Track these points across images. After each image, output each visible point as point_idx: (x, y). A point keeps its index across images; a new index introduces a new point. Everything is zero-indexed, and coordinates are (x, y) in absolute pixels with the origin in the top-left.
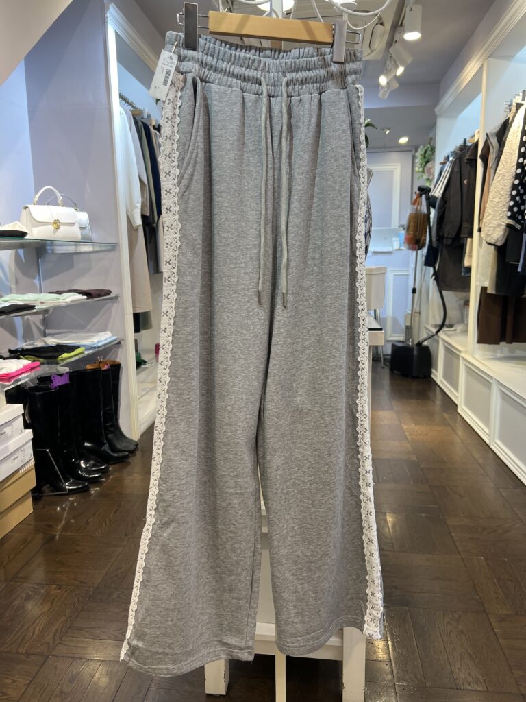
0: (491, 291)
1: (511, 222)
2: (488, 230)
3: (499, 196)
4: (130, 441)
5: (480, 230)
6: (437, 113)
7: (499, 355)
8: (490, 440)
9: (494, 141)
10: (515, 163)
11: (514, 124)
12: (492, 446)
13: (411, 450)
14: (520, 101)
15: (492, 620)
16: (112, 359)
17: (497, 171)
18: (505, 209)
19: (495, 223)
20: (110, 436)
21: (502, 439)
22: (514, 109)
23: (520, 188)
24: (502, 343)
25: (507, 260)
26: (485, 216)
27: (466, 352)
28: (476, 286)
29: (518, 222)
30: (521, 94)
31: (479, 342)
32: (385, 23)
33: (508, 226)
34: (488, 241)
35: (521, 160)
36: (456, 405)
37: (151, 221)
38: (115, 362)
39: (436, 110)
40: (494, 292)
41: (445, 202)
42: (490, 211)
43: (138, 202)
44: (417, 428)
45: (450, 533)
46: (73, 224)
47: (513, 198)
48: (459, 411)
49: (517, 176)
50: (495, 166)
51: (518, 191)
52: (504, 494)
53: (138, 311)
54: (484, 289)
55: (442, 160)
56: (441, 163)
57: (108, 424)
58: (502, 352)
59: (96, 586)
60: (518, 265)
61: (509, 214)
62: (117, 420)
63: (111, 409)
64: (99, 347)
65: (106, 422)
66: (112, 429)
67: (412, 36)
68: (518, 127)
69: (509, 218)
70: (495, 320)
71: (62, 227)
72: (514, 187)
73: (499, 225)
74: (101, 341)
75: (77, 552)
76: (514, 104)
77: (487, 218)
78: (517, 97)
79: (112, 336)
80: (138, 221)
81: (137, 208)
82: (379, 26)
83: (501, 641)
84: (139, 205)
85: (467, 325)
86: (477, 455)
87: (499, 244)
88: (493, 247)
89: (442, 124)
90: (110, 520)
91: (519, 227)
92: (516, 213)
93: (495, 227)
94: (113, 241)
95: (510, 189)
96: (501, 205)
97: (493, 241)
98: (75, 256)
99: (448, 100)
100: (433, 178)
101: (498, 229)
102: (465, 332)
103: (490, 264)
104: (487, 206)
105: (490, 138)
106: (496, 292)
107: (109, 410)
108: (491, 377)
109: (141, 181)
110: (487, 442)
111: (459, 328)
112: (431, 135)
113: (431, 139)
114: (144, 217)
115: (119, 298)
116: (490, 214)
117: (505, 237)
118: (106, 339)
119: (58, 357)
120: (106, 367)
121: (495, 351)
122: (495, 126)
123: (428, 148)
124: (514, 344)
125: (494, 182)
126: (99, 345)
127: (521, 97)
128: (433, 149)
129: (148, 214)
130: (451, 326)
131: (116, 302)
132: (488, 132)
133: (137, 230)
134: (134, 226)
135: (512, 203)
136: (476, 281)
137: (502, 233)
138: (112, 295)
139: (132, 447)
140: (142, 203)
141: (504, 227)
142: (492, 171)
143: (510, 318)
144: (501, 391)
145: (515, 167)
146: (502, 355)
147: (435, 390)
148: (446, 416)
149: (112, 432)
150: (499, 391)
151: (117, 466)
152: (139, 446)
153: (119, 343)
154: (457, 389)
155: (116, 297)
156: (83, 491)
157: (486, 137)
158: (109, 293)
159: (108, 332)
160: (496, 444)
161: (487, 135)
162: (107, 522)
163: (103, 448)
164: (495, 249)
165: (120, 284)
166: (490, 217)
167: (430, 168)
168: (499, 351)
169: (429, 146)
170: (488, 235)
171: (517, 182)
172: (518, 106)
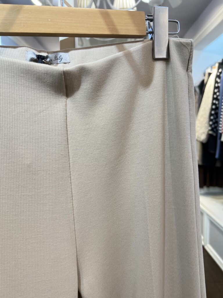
0: (199, 162)
1: (211, 132)
10: (211, 103)
14: (210, 72)
18: (207, 126)
19: (202, 131)
22: (207, 75)
23: (214, 115)
29: (214, 132)
33: (210, 134)
47: (211, 120)
49: (212, 109)
51: (214, 117)
60: (215, 154)
61: (210, 128)
68: (212, 85)
69: (210, 130)
72: (211, 115)
73: (204, 133)
76: (207, 73)
78: (208, 70)
87: (204, 142)
91: (214, 135)
92: (213, 128)
95: (209, 116)
97: (201, 141)
101: (203, 135)
106: (203, 163)
108: (203, 211)
117: (207, 139)
125: (200, 110)
135: (211, 123)
137: (205, 137)
141: (206, 134)
145: (211, 105)
150: (208, 219)
164: (201, 144)
171: (213, 112)
172: (210, 74)
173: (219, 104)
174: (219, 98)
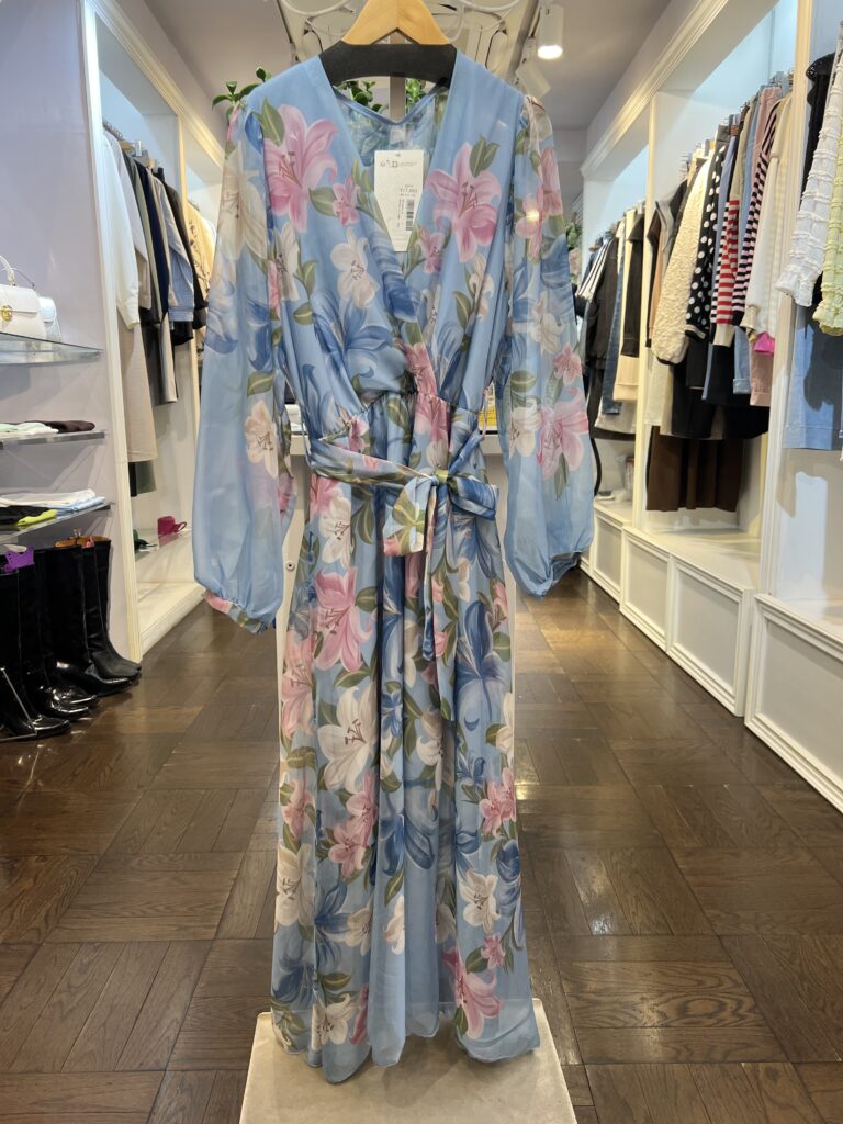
0: (665, 431)
1: (691, 328)
2: (661, 342)
3: (675, 292)
4: (129, 663)
5: (649, 344)
6: (584, 174)
7: (676, 527)
8: (666, 644)
9: (667, 214)
10: (696, 245)
11: (694, 188)
12: (669, 653)
13: (557, 661)
14: (702, 156)
15: (676, 856)
16: (96, 534)
17: (672, 256)
18: (684, 310)
19: (670, 330)
20: (95, 654)
21: (683, 641)
22: (693, 167)
23: (702, 279)
24: (680, 509)
25: (687, 385)
26: (657, 321)
27: (630, 524)
28: (645, 425)
29: (701, 328)
30: (703, 146)
31: (650, 507)
32: (508, 31)
33: (688, 333)
34: (661, 357)
35: (704, 240)
36: (618, 604)
37: (155, 318)
38: (100, 538)
39: (583, 169)
40: (669, 434)
41: (598, 307)
42: (663, 313)
43: (134, 287)
44: (563, 633)
45: (617, 760)
46: (32, 314)
47: (694, 293)
48: (621, 610)
49: (699, 263)
50: (668, 249)
51: (701, 284)
52: (688, 710)
53: (136, 459)
54: (655, 430)
55: (592, 244)
56: (591, 249)
57: (93, 636)
58: (681, 524)
59: (102, 853)
60: (702, 391)
61: (689, 316)
62: (106, 631)
63: (97, 612)
64: (78, 511)
65: (90, 633)
66: (99, 644)
67: (550, 52)
68: (700, 193)
69: (689, 322)
70: (672, 475)
71: (16, 319)
72: (696, 278)
73: (676, 333)
74: (81, 503)
75: (64, 812)
76: (694, 160)
77: (658, 324)
78: (698, 150)
79: (97, 495)
80: (134, 317)
81: (132, 295)
82: (501, 33)
83: (690, 879)
84: (135, 291)
85: (631, 491)
86: (649, 665)
87: (676, 361)
88: (667, 367)
89: (591, 190)
90: (111, 769)
91: (702, 335)
92: (698, 315)
93: (670, 337)
94: (95, 345)
95: (690, 281)
96: (677, 304)
97: (667, 357)
98: (31, 369)
99: (600, 153)
100: (580, 273)
101: (674, 340)
102: (629, 500)
103: (664, 393)
104: (659, 305)
105: (662, 208)
106: (673, 432)
107: (93, 613)
108: (666, 554)
109: (138, 253)
110: (663, 647)
111: (619, 495)
112: (575, 209)
113: (576, 214)
114: (143, 311)
115: (106, 437)
116: (663, 318)
117: (684, 352)
118: (88, 501)
119: (17, 521)
120: (88, 545)
121: (671, 523)
122: (668, 193)
123: (571, 228)
124: (698, 509)
125: (669, 270)
126: (79, 507)
127: (703, 151)
128: (578, 230)
129: (149, 307)
130: (608, 493)
131: (101, 443)
132: (658, 200)
133: (132, 331)
134: (127, 324)
135: (692, 301)
136: (644, 417)
137: (679, 345)
138: (95, 431)
139: (132, 672)
140: (141, 289)
141: (682, 336)
142: (665, 257)
143: (691, 472)
144: (681, 571)
145: (696, 250)
146: (682, 528)
147: (587, 585)
148: (603, 617)
149: (100, 648)
150: (678, 573)
151: (110, 699)
152: (141, 671)
153: (107, 508)
154: (617, 580)
155: (101, 435)
156: (62, 732)
157: (655, 208)
158: (91, 426)
159: (90, 490)
160: (676, 648)
161: (657, 204)
162: (108, 773)
163: (86, 672)
164: (671, 370)
165: (109, 415)
166: (663, 322)
167: (575, 258)
168: (677, 522)
169: (572, 224)
170: (660, 348)
171: (699, 270)
172: (700, 163)
173: (713, 244)
174: (715, 227)
